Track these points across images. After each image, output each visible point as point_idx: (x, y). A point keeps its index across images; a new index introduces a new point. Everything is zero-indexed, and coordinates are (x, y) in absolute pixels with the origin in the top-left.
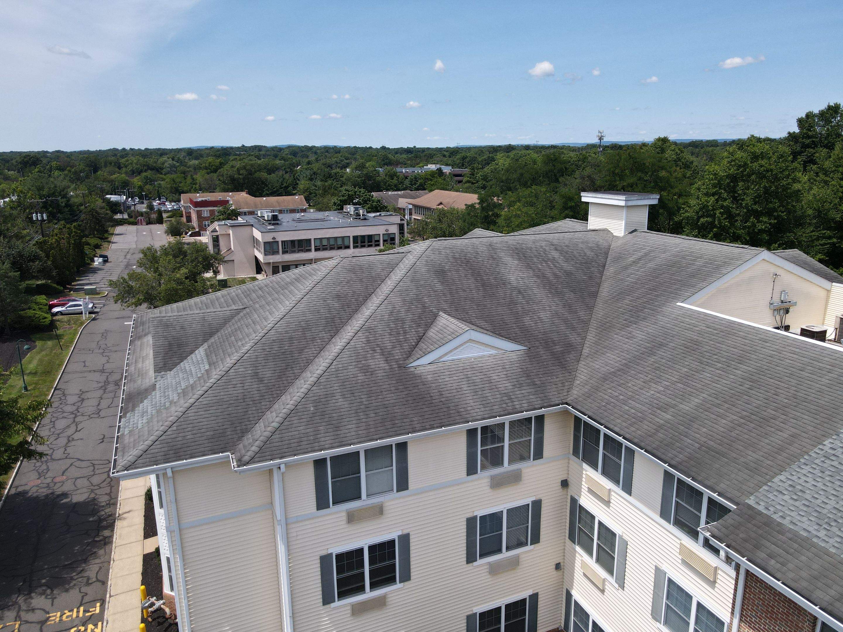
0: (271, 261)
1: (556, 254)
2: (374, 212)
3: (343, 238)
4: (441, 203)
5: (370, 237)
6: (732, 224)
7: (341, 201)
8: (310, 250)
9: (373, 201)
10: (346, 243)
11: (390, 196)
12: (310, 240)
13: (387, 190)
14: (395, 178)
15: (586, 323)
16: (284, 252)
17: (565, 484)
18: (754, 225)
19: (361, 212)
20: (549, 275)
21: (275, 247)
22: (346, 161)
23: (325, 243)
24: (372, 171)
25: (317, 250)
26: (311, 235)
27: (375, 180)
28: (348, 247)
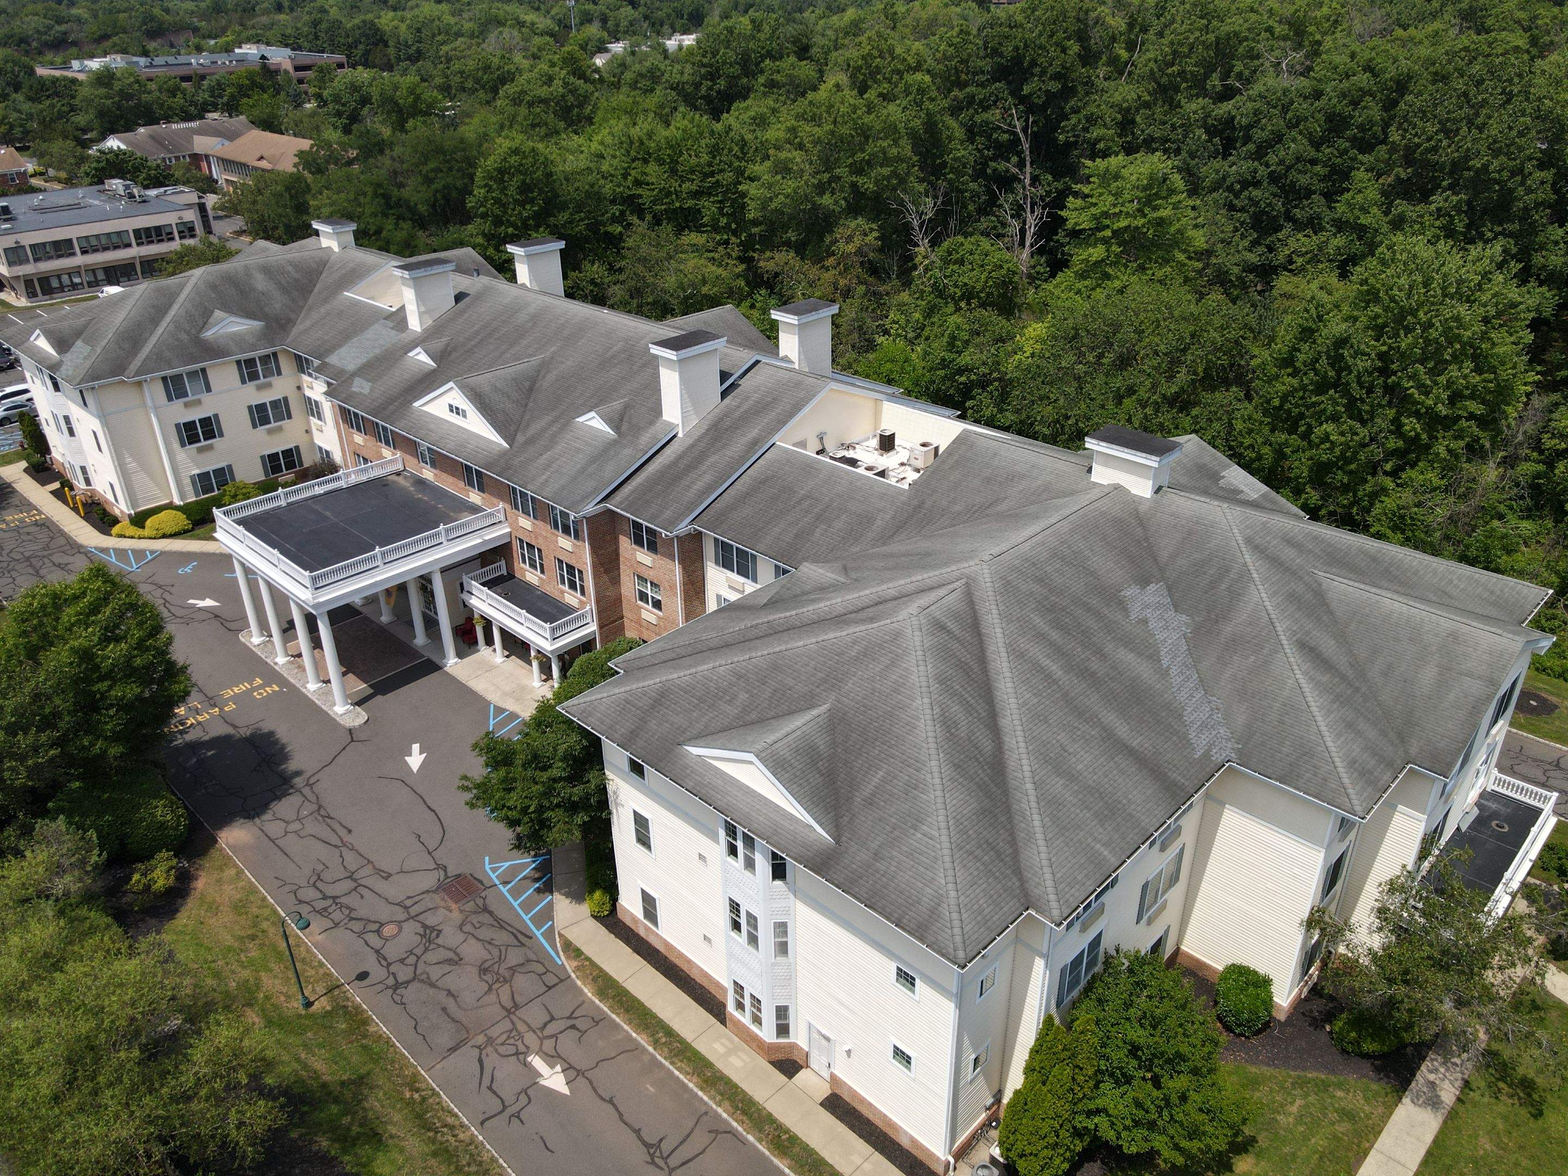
0: (21, 274)
1: (290, 268)
2: (154, 187)
3: (119, 233)
4: (261, 158)
5: (158, 229)
6: (505, 213)
7: (96, 169)
8: (74, 254)
9: (150, 169)
10: (126, 241)
11: (176, 132)
12: (70, 241)
13: (168, 120)
14: (179, 95)
15: (302, 307)
16: (37, 260)
17: (299, 388)
18: (520, 213)
19: (135, 191)
20: (283, 281)
21: (21, 253)
22: (57, 28)
23: (94, 242)
24: (130, 85)
25: (84, 252)
26: (72, 233)
27: (139, 99)
28: (129, 245)
